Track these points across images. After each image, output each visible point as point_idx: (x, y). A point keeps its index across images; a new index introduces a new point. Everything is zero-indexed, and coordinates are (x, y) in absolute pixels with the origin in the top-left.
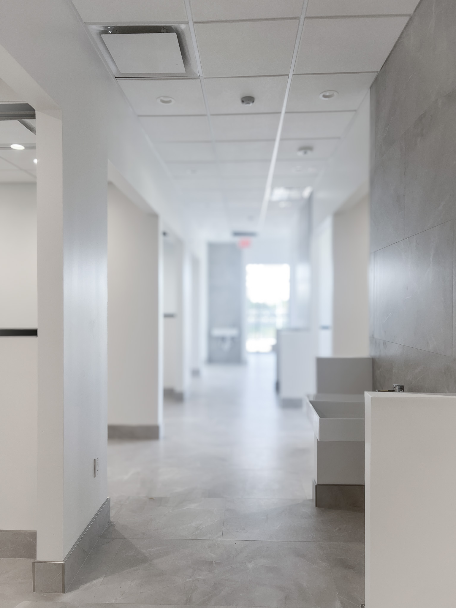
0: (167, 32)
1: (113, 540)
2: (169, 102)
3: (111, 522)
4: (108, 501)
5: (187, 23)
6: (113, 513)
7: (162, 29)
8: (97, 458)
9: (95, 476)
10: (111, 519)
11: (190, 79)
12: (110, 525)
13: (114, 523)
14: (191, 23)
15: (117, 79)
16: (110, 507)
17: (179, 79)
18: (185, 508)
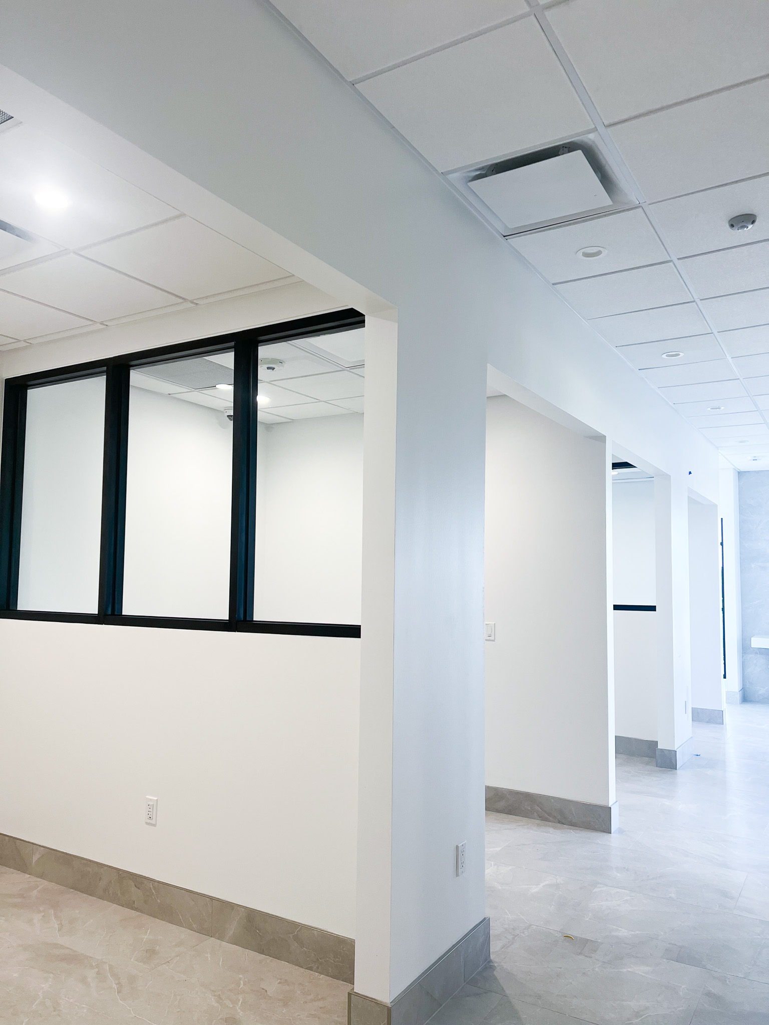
0: (569, 152)
1: (486, 993)
2: (598, 253)
3: (490, 961)
4: (485, 923)
5: (595, 130)
6: (495, 947)
7: (561, 149)
8: (461, 844)
9: (457, 875)
10: (491, 956)
11: (623, 211)
12: (489, 965)
13: (496, 965)
14: (601, 129)
15: (506, 237)
16: (489, 933)
17: (605, 216)
18: (624, 970)
